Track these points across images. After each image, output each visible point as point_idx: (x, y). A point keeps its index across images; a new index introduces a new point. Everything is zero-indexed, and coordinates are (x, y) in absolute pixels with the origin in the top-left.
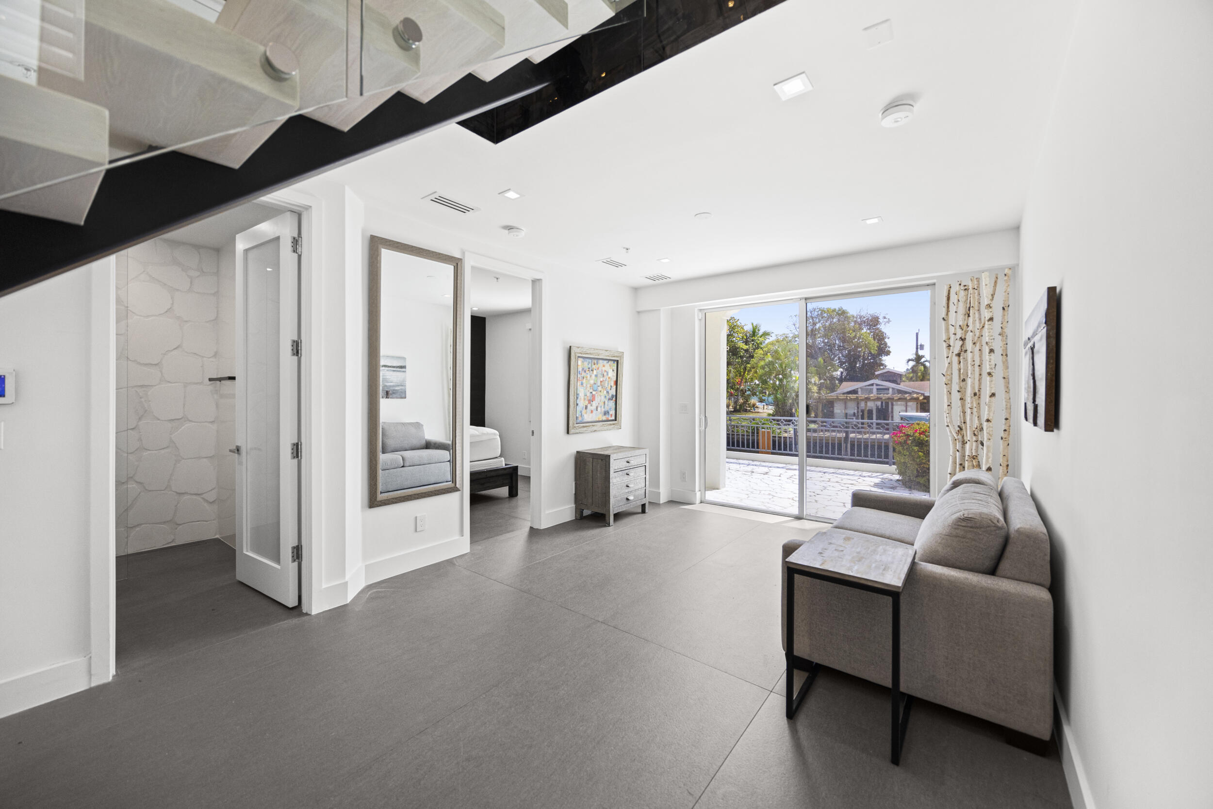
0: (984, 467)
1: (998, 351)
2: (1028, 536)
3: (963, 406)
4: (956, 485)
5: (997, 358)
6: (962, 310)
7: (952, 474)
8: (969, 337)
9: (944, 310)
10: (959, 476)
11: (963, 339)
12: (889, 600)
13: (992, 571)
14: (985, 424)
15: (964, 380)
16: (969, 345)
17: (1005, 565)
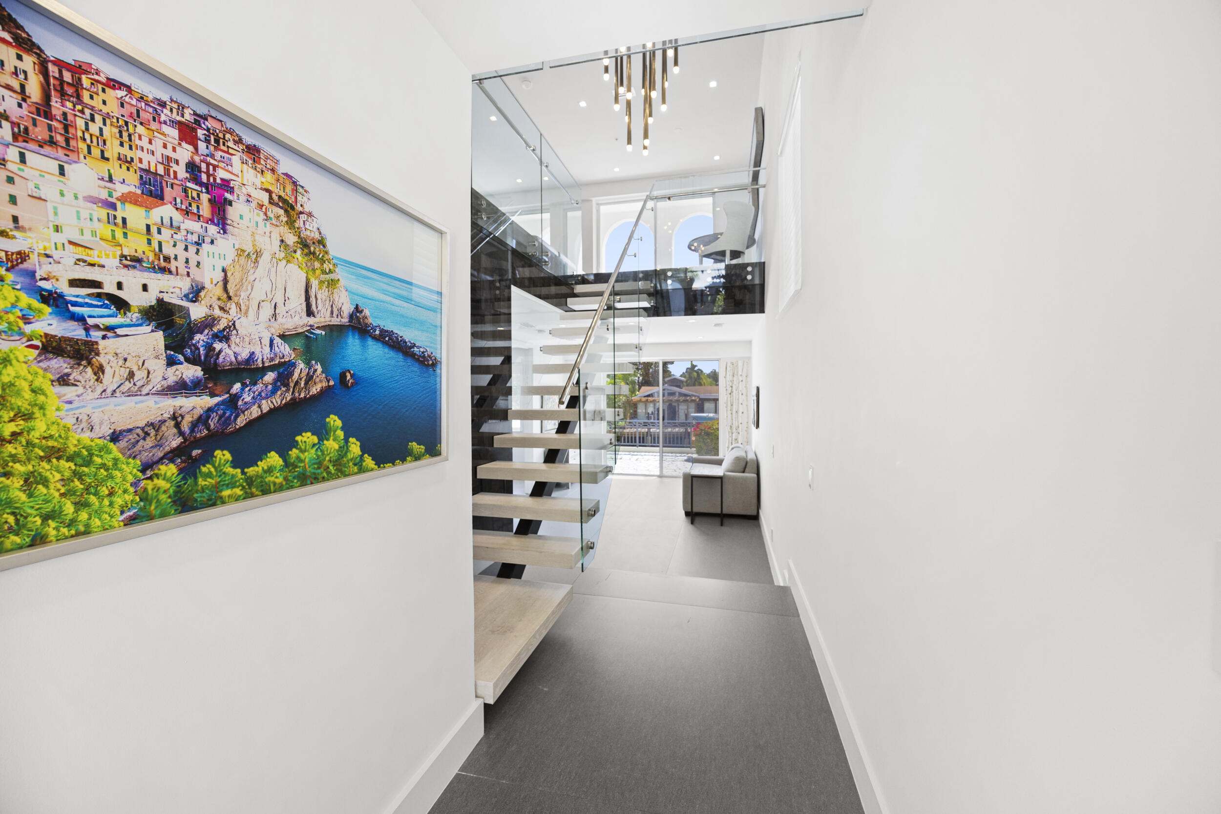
0: (740, 443)
1: (744, 394)
2: (752, 460)
3: (732, 417)
4: (732, 449)
5: (744, 397)
6: (731, 374)
7: (728, 448)
8: (734, 387)
9: (725, 373)
10: (733, 446)
11: (732, 387)
12: (720, 480)
13: (744, 472)
14: (740, 425)
15: (732, 405)
16: (734, 390)
17: (747, 469)
